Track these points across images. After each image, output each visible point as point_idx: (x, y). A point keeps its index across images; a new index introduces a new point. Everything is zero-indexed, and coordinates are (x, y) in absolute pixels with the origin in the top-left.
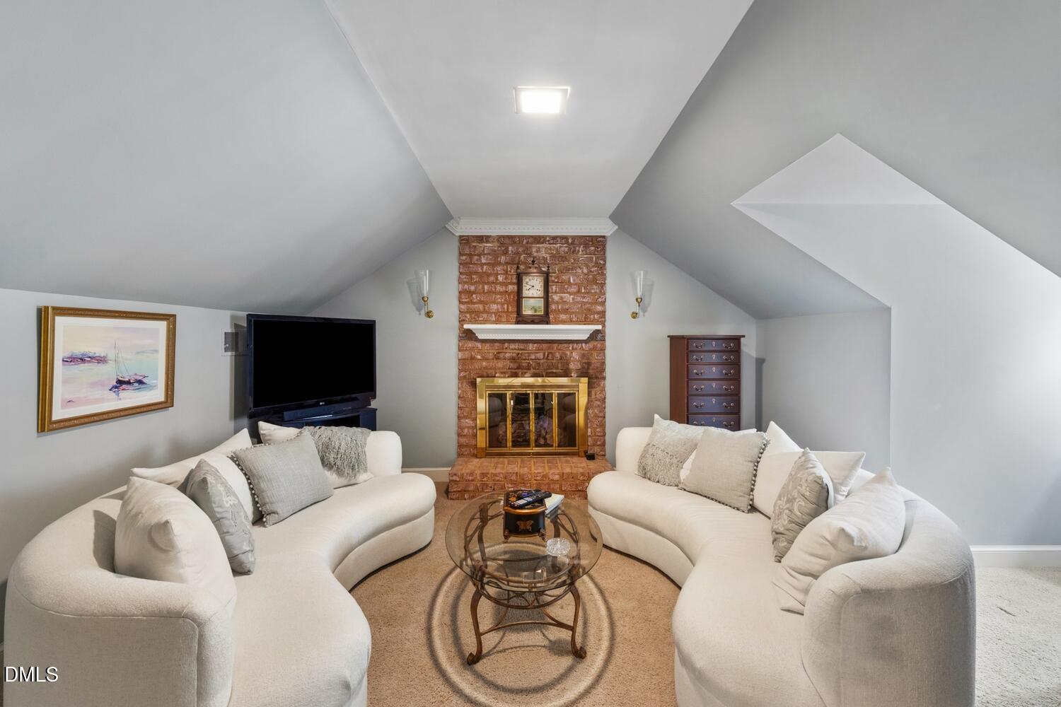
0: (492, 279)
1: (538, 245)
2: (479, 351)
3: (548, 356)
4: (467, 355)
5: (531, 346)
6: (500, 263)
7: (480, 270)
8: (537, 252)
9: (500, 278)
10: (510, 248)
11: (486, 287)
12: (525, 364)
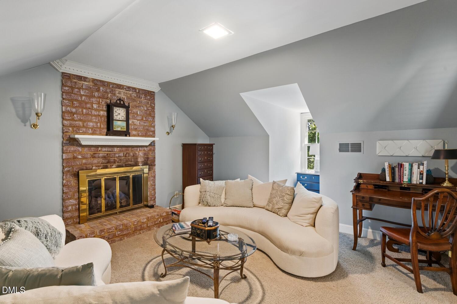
0: (88, 106)
1: (119, 90)
2: (80, 153)
3: (126, 155)
4: (70, 156)
5: (116, 149)
6: (94, 97)
7: (80, 98)
8: (119, 93)
9: (95, 106)
10: (101, 88)
11: (84, 111)
12: (112, 160)
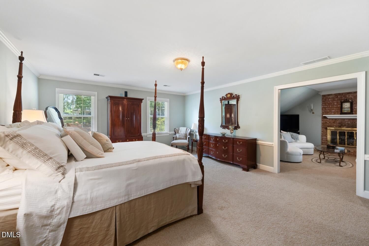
0: (332, 104)
1: (349, 95)
2: (328, 121)
3: (352, 123)
4: (324, 122)
5: (346, 120)
6: (335, 100)
7: (329, 102)
8: (348, 96)
9: (335, 104)
10: (339, 96)
11: (330, 106)
12: (344, 124)
